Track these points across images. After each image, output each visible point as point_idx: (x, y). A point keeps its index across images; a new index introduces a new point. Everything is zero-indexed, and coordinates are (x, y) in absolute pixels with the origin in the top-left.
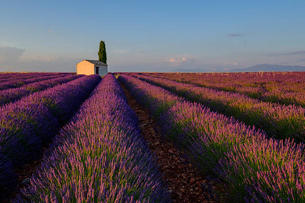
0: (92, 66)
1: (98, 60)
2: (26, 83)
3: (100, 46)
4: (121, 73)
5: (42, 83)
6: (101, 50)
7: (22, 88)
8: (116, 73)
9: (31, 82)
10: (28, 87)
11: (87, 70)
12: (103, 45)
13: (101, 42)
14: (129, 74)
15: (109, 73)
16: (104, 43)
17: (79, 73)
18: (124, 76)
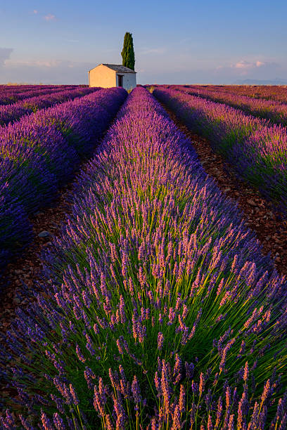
0: (113, 73)
1: (122, 64)
2: (21, 98)
3: (125, 41)
4: (155, 86)
5: (44, 98)
6: (125, 48)
7: (16, 105)
8: (150, 86)
9: (26, 97)
10: (25, 104)
11: (105, 80)
12: (129, 39)
13: (127, 34)
14: (169, 87)
15: (138, 86)
16: (131, 35)
17: (93, 85)
18: (163, 89)
